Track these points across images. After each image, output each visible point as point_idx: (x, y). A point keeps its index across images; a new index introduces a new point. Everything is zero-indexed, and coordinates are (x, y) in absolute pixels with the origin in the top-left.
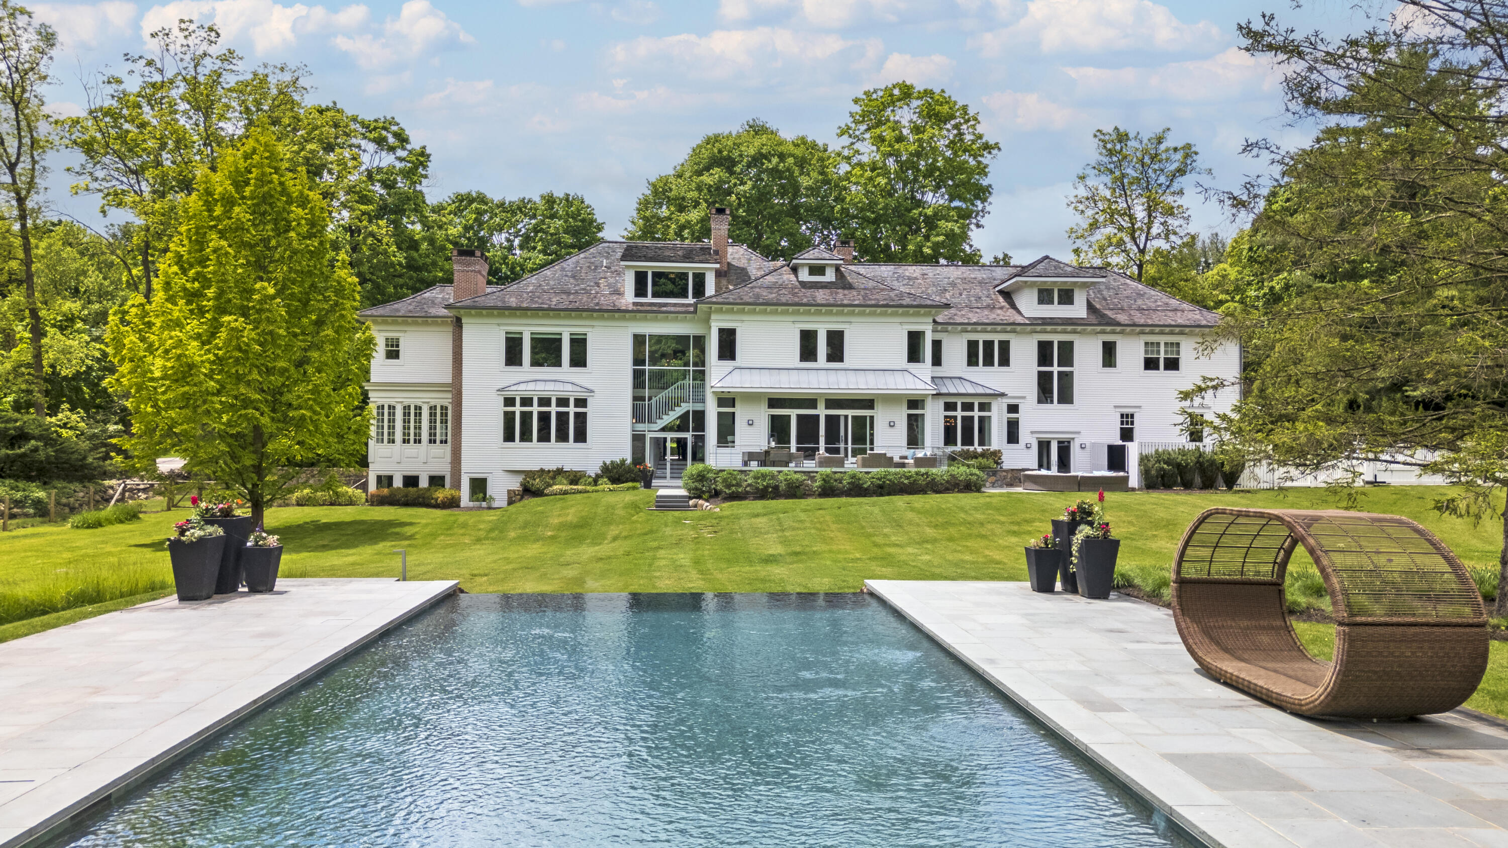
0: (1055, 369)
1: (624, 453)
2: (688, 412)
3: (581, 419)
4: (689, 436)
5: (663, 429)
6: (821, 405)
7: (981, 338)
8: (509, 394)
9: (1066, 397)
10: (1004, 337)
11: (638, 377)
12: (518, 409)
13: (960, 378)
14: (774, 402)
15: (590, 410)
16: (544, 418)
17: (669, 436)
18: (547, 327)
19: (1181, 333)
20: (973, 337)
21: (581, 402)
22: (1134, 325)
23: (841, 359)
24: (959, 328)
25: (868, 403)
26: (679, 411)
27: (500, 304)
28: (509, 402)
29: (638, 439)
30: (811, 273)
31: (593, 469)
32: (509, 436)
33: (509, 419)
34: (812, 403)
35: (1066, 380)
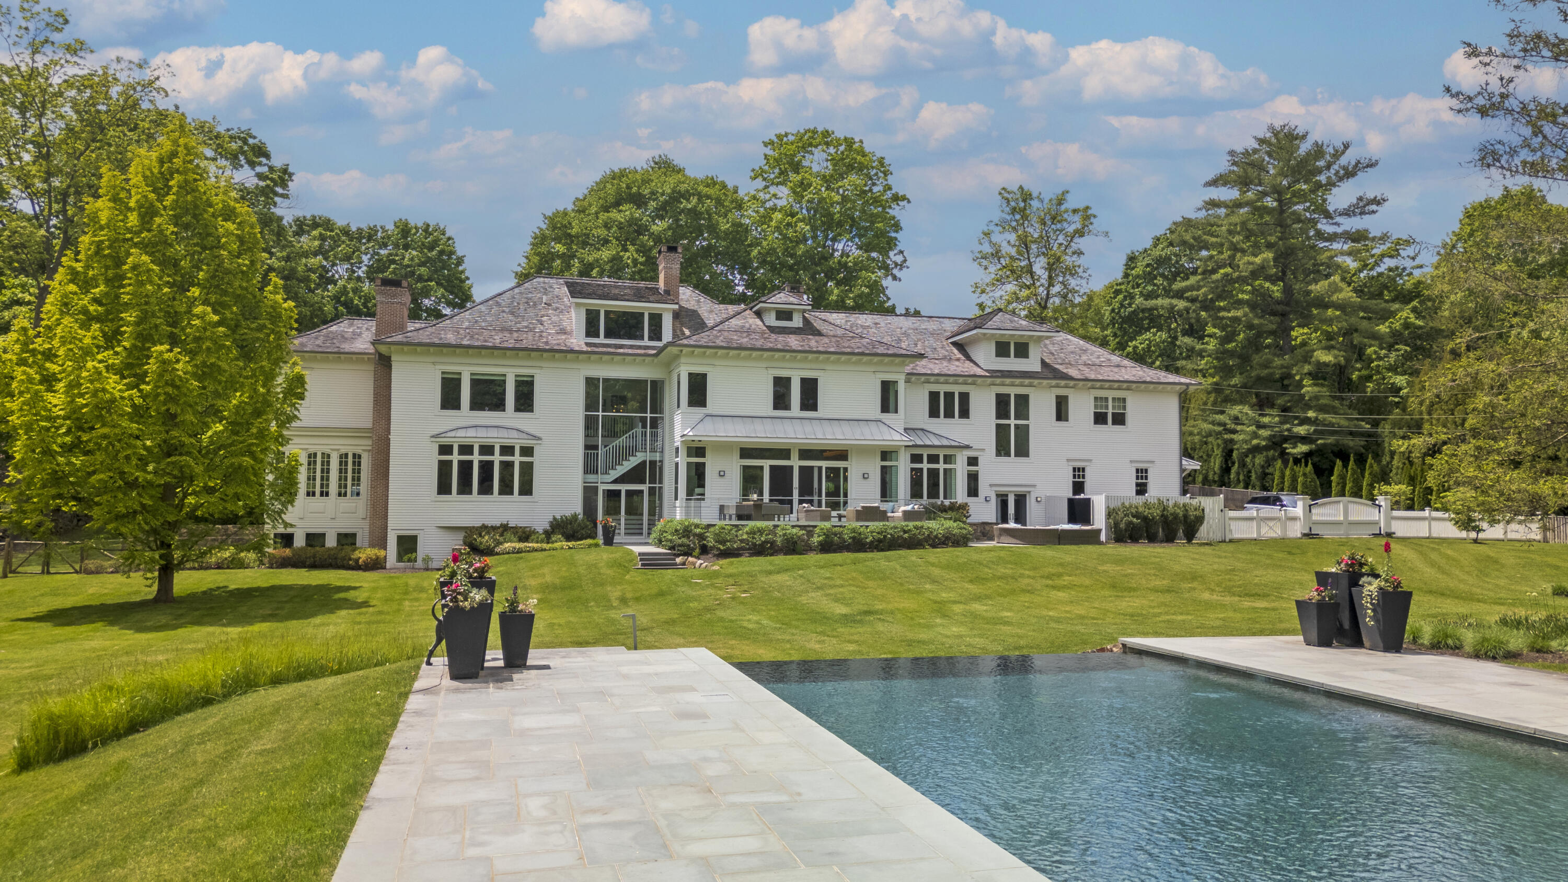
0: (1012, 422)
1: (574, 506)
2: (644, 462)
3: (527, 469)
4: (644, 487)
5: (615, 481)
6: (795, 455)
7: (942, 389)
8: (445, 441)
9: (1023, 451)
10: (964, 389)
11: (590, 424)
12: (455, 458)
13: (922, 430)
14: (746, 452)
15: (537, 459)
16: (486, 468)
17: (623, 488)
18: (488, 368)
19: (1128, 389)
20: (935, 388)
21: (527, 451)
22: (1087, 380)
23: (814, 408)
24: (923, 378)
25: (842, 455)
26: (633, 462)
27: (436, 341)
28: (445, 449)
29: (589, 493)
30: (778, 318)
31: (541, 524)
32: (444, 488)
33: (444, 469)
34: (784, 453)
35: (1023, 433)
